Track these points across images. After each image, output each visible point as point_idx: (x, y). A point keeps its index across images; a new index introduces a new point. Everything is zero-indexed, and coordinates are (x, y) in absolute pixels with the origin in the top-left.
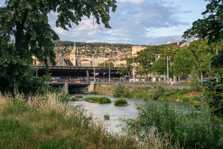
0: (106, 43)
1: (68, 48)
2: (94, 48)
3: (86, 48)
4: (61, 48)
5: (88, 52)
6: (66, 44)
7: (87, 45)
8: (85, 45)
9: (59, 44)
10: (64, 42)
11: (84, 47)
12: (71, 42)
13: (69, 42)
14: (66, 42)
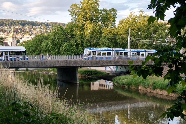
0: (61, 23)
1: (24, 27)
2: (48, 27)
3: (41, 28)
4: (17, 27)
5: (42, 32)
6: (23, 24)
7: (43, 25)
8: (41, 25)
9: (17, 23)
10: (22, 21)
11: (39, 26)
12: (28, 21)
13: (26, 21)
14: (24, 21)
